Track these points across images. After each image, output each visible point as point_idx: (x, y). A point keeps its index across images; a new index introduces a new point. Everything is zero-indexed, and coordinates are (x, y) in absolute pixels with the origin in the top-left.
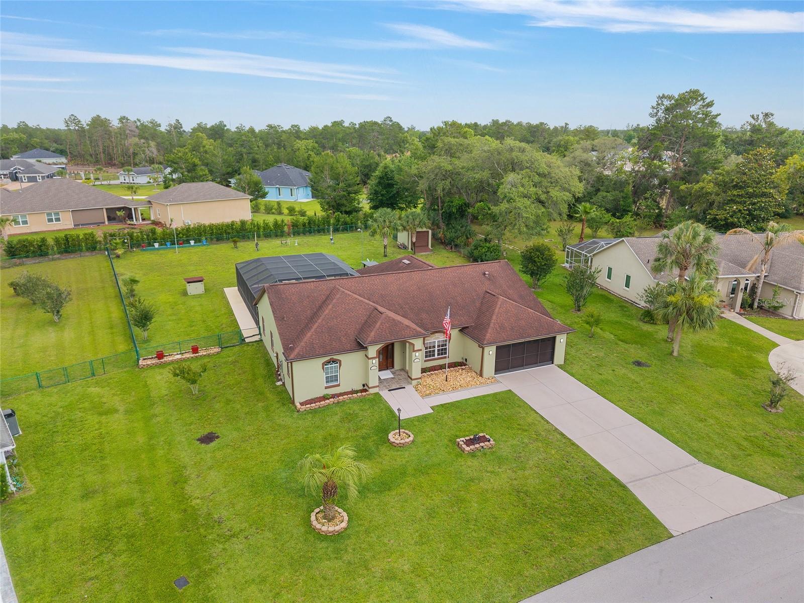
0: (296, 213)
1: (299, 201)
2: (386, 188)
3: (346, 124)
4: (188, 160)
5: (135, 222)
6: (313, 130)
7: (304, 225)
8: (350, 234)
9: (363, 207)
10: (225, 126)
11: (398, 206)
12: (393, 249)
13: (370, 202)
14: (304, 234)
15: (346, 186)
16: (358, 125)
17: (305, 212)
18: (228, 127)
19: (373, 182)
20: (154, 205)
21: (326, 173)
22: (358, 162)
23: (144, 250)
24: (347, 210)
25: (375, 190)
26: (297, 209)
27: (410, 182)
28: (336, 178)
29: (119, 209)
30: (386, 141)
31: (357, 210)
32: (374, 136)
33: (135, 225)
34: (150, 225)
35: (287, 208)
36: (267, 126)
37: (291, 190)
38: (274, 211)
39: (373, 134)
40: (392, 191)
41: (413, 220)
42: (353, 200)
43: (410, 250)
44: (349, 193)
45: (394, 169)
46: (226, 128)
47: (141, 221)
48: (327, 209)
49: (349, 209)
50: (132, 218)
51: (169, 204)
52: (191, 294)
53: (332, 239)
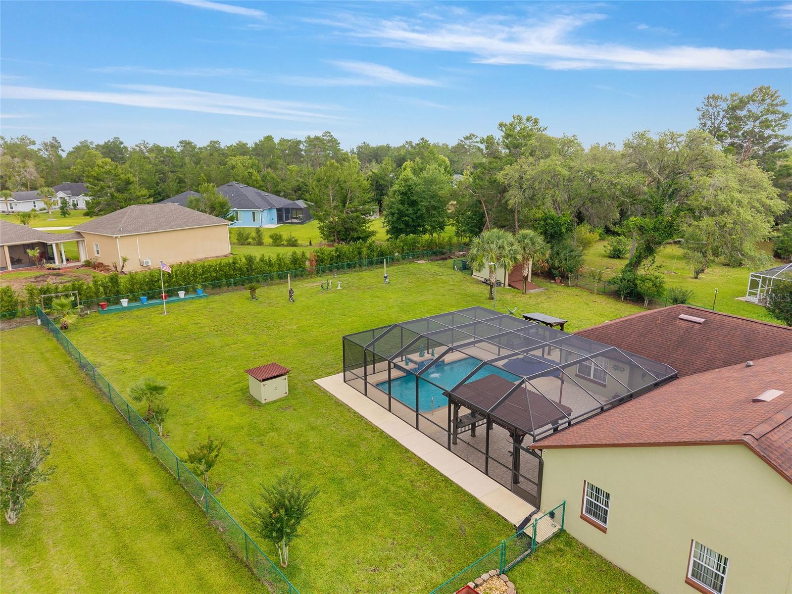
0: (282, 243)
1: (264, 227)
4: (118, 175)
5: (57, 264)
10: (122, 143)
14: (331, 271)
17: (296, 241)
18: (125, 144)
20: (87, 239)
23: (106, 312)
26: (285, 237)
29: (31, 246)
33: (59, 269)
34: (83, 267)
35: (271, 237)
36: (180, 142)
37: (254, 213)
38: (250, 240)
43: (507, 287)
46: (122, 146)
47: (65, 262)
50: (53, 259)
51: (119, 236)
52: (267, 401)
53: (386, 278)
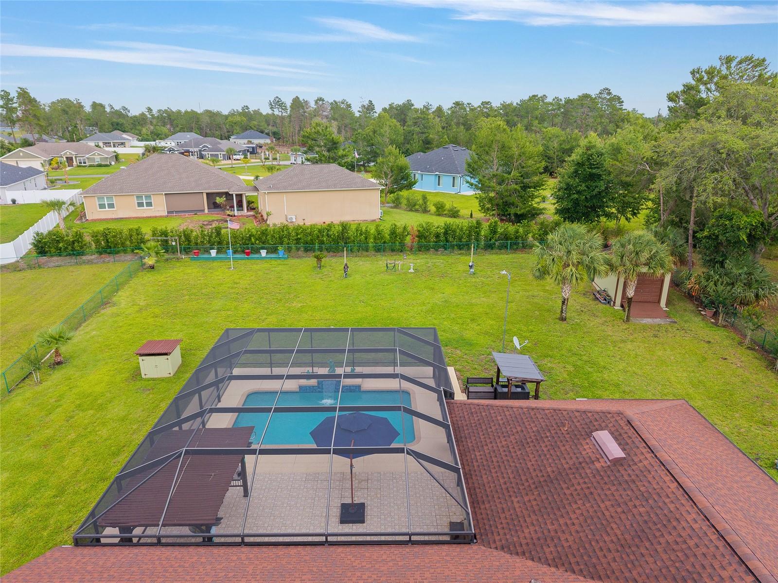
0: (445, 213)
2: (586, 181)
3: (549, 99)
5: (236, 212)
6: (505, 106)
7: (437, 236)
8: (511, 256)
9: (544, 209)
11: (604, 211)
12: (582, 300)
13: (557, 202)
15: (522, 176)
16: (563, 100)
19: (566, 170)
21: (494, 154)
22: (556, 145)
24: (519, 213)
25: (568, 184)
26: (448, 206)
27: (633, 172)
28: (507, 162)
29: (220, 194)
30: (599, 120)
31: (534, 214)
32: (583, 113)
35: (434, 205)
37: (454, 178)
39: (582, 110)
40: (597, 187)
41: (637, 253)
42: (529, 197)
43: (618, 307)
44: (525, 187)
45: (604, 151)
47: (246, 211)
48: (488, 209)
49: (522, 211)
51: (266, 192)
52: (147, 377)
53: (471, 267)
